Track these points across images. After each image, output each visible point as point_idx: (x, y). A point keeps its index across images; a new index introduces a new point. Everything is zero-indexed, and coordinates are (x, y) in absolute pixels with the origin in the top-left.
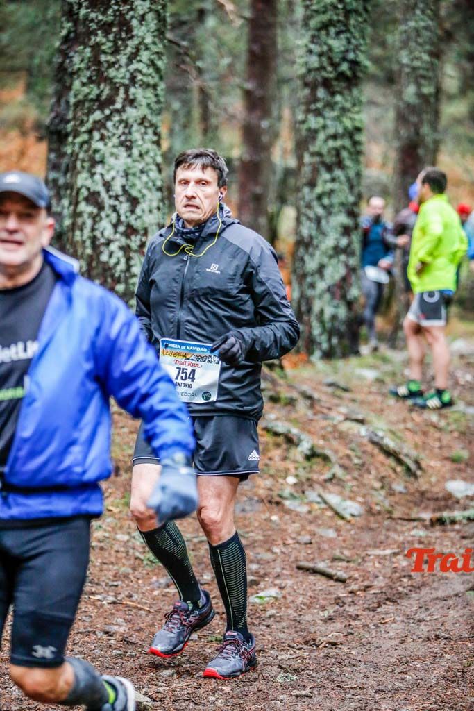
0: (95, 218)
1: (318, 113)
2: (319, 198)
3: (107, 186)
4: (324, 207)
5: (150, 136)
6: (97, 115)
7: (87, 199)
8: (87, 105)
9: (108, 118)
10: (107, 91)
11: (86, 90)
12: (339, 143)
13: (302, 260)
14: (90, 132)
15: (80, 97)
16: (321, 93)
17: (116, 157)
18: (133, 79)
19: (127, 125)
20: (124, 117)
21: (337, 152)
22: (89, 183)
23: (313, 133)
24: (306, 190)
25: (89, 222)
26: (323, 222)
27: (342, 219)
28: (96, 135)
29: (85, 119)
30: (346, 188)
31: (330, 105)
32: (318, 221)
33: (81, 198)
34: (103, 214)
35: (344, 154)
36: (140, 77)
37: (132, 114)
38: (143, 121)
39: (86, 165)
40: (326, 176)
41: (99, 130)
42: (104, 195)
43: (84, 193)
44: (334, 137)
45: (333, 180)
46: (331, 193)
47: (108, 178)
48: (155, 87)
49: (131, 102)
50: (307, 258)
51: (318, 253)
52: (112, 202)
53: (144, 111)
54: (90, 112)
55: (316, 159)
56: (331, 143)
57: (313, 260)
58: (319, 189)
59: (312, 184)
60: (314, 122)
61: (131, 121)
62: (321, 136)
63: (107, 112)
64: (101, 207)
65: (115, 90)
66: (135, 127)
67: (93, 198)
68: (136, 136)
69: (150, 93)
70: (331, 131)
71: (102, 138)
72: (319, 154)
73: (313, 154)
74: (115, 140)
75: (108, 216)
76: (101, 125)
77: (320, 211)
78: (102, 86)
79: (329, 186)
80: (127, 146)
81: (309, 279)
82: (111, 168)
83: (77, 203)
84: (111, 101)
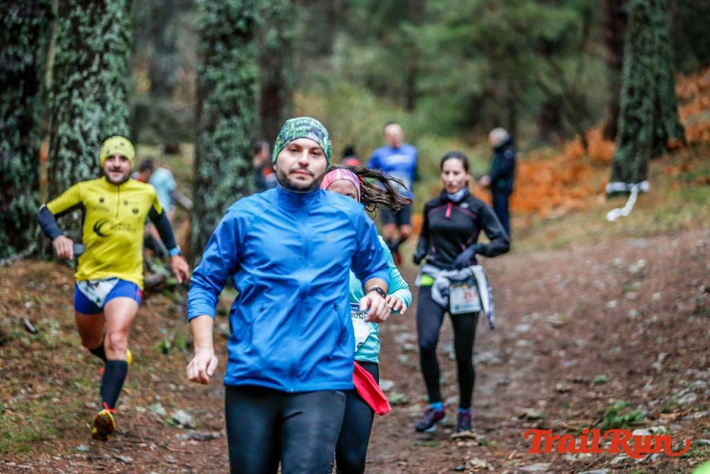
0: (74, 162)
1: (217, 65)
2: (218, 142)
3: (85, 135)
4: (222, 150)
5: (120, 94)
6: (77, 76)
7: (68, 147)
8: (67, 68)
9: (86, 79)
10: (84, 57)
11: (66, 55)
12: (236, 93)
13: (202, 198)
14: (70, 90)
15: (62, 60)
16: (220, 47)
17: (93, 111)
18: (107, 47)
19: (101, 84)
20: (100, 77)
21: (234, 101)
22: (69, 132)
23: (212, 84)
24: (205, 136)
25: (69, 165)
26: (221, 165)
27: (238, 161)
28: (76, 93)
29: (65, 78)
30: (241, 133)
31: (228, 58)
32: (217, 163)
33: (62, 144)
34: (81, 158)
35: (241, 103)
36: (112, 46)
37: (106, 75)
38: (114, 82)
39: (67, 117)
40: (224, 122)
41: (78, 88)
42: (82, 142)
43: (65, 140)
44: (232, 87)
45: (231, 126)
46: (228, 138)
47: (86, 128)
48: (123, 53)
49: (104, 66)
50: (206, 196)
51: (216, 193)
52: (90, 148)
53: (115, 73)
54: (71, 73)
55: (215, 107)
56: (229, 93)
57: (212, 199)
58: (218, 134)
59: (211, 129)
60: (213, 73)
61: (105, 81)
62: (220, 86)
63: (85, 74)
64: (79, 152)
65: (92, 55)
66: (108, 87)
67: (73, 145)
68: (109, 94)
69: (120, 59)
70: (229, 81)
71: (81, 95)
72: (217, 102)
73: (212, 102)
74: (91, 97)
75: (85, 160)
76: (79, 85)
77: (218, 154)
78: (81, 52)
79: (227, 132)
80: (102, 102)
81: (208, 216)
82: (88, 120)
83: (58, 148)
84: (88, 64)
